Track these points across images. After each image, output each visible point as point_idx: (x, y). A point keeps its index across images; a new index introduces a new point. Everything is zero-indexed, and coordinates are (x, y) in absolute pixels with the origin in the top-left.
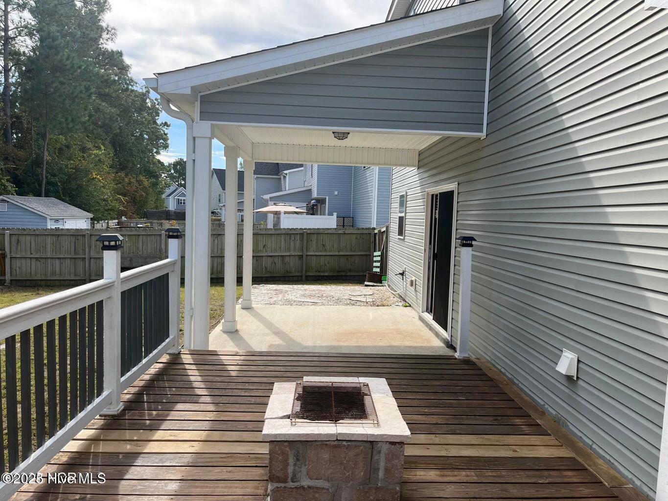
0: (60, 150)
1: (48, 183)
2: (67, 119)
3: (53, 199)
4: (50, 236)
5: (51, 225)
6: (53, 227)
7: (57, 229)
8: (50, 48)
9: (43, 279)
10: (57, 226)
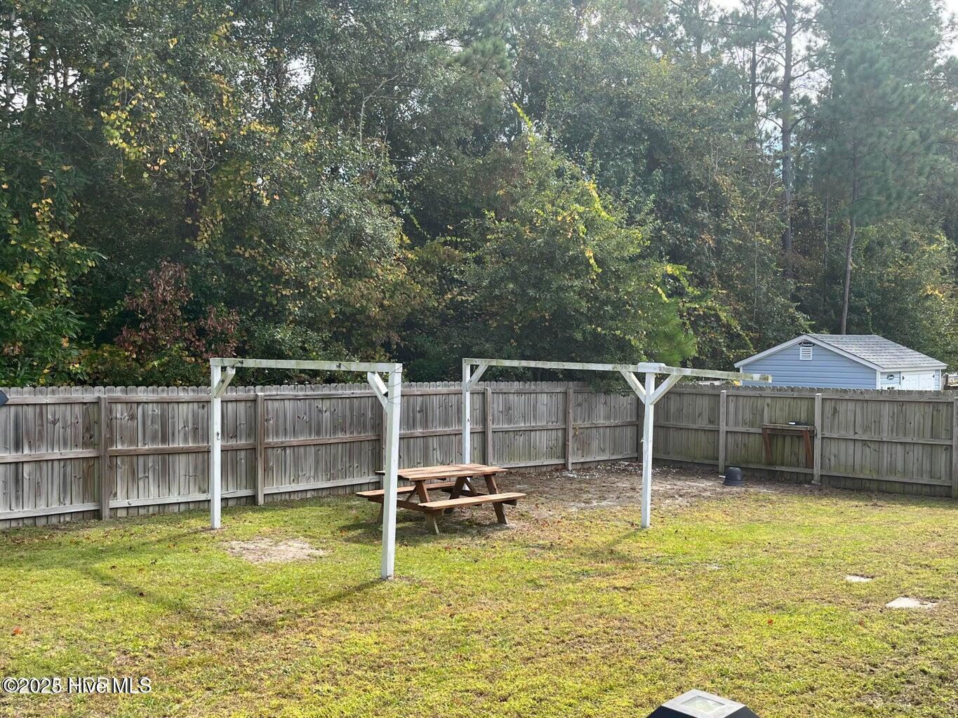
0: (868, 249)
1: (851, 309)
2: (889, 197)
3: (877, 338)
4: (887, 404)
5: (882, 384)
6: (885, 388)
7: (891, 390)
8: (866, 78)
9: (875, 477)
10: (890, 386)
